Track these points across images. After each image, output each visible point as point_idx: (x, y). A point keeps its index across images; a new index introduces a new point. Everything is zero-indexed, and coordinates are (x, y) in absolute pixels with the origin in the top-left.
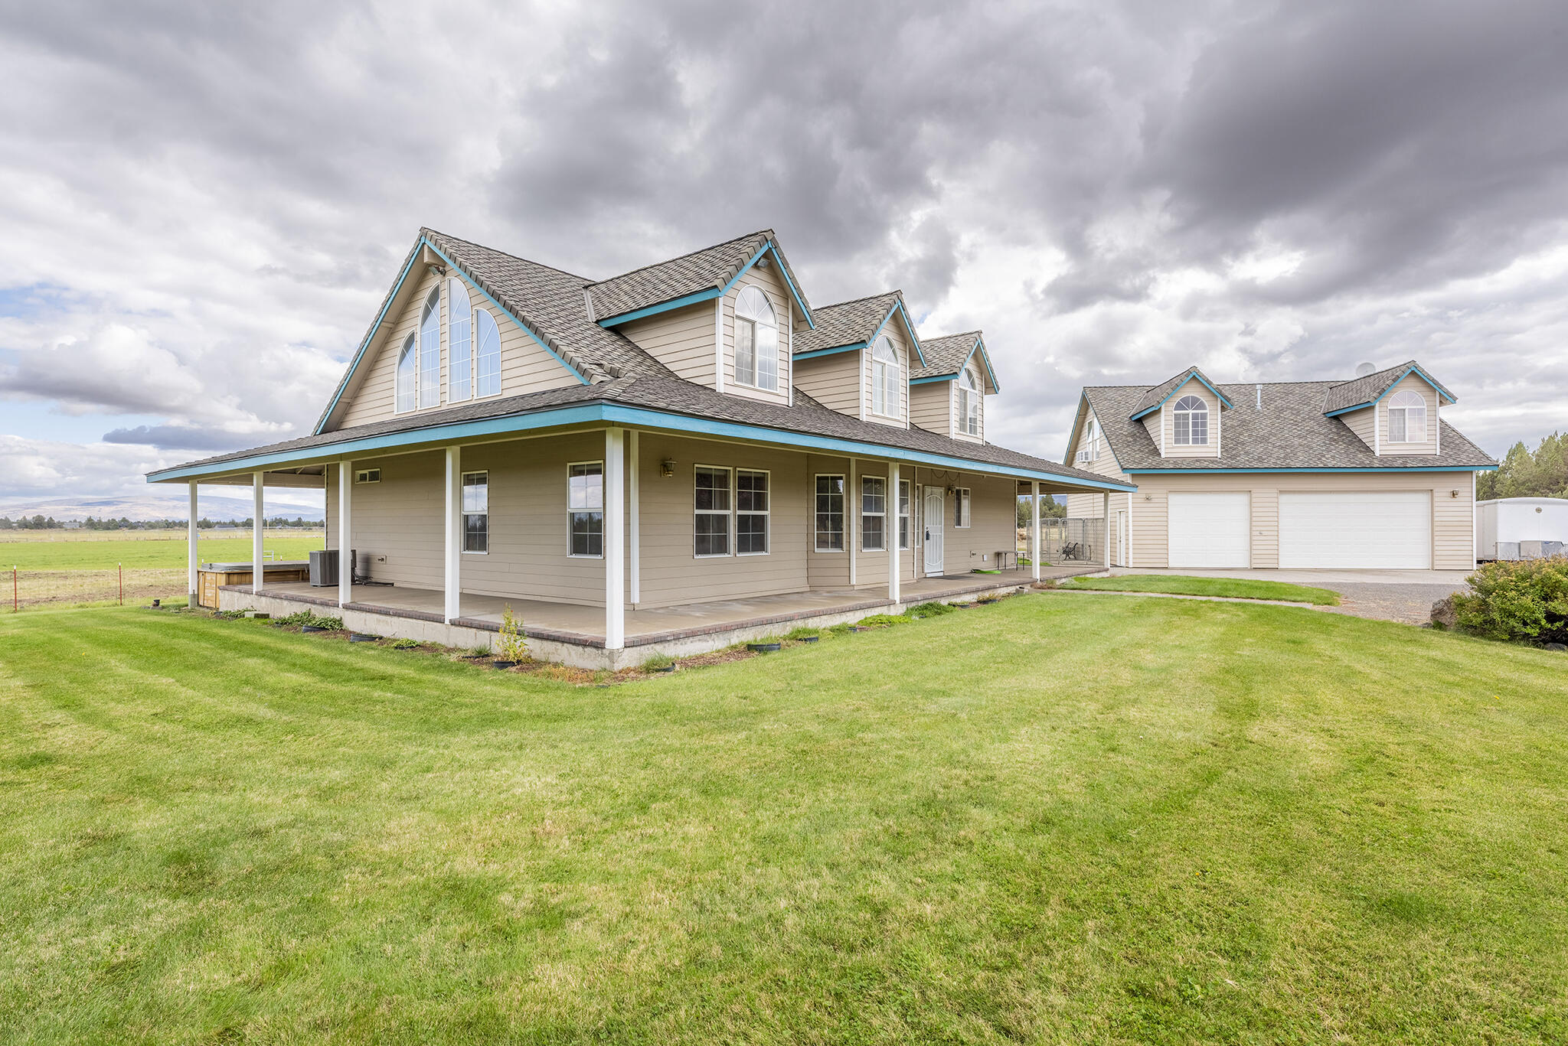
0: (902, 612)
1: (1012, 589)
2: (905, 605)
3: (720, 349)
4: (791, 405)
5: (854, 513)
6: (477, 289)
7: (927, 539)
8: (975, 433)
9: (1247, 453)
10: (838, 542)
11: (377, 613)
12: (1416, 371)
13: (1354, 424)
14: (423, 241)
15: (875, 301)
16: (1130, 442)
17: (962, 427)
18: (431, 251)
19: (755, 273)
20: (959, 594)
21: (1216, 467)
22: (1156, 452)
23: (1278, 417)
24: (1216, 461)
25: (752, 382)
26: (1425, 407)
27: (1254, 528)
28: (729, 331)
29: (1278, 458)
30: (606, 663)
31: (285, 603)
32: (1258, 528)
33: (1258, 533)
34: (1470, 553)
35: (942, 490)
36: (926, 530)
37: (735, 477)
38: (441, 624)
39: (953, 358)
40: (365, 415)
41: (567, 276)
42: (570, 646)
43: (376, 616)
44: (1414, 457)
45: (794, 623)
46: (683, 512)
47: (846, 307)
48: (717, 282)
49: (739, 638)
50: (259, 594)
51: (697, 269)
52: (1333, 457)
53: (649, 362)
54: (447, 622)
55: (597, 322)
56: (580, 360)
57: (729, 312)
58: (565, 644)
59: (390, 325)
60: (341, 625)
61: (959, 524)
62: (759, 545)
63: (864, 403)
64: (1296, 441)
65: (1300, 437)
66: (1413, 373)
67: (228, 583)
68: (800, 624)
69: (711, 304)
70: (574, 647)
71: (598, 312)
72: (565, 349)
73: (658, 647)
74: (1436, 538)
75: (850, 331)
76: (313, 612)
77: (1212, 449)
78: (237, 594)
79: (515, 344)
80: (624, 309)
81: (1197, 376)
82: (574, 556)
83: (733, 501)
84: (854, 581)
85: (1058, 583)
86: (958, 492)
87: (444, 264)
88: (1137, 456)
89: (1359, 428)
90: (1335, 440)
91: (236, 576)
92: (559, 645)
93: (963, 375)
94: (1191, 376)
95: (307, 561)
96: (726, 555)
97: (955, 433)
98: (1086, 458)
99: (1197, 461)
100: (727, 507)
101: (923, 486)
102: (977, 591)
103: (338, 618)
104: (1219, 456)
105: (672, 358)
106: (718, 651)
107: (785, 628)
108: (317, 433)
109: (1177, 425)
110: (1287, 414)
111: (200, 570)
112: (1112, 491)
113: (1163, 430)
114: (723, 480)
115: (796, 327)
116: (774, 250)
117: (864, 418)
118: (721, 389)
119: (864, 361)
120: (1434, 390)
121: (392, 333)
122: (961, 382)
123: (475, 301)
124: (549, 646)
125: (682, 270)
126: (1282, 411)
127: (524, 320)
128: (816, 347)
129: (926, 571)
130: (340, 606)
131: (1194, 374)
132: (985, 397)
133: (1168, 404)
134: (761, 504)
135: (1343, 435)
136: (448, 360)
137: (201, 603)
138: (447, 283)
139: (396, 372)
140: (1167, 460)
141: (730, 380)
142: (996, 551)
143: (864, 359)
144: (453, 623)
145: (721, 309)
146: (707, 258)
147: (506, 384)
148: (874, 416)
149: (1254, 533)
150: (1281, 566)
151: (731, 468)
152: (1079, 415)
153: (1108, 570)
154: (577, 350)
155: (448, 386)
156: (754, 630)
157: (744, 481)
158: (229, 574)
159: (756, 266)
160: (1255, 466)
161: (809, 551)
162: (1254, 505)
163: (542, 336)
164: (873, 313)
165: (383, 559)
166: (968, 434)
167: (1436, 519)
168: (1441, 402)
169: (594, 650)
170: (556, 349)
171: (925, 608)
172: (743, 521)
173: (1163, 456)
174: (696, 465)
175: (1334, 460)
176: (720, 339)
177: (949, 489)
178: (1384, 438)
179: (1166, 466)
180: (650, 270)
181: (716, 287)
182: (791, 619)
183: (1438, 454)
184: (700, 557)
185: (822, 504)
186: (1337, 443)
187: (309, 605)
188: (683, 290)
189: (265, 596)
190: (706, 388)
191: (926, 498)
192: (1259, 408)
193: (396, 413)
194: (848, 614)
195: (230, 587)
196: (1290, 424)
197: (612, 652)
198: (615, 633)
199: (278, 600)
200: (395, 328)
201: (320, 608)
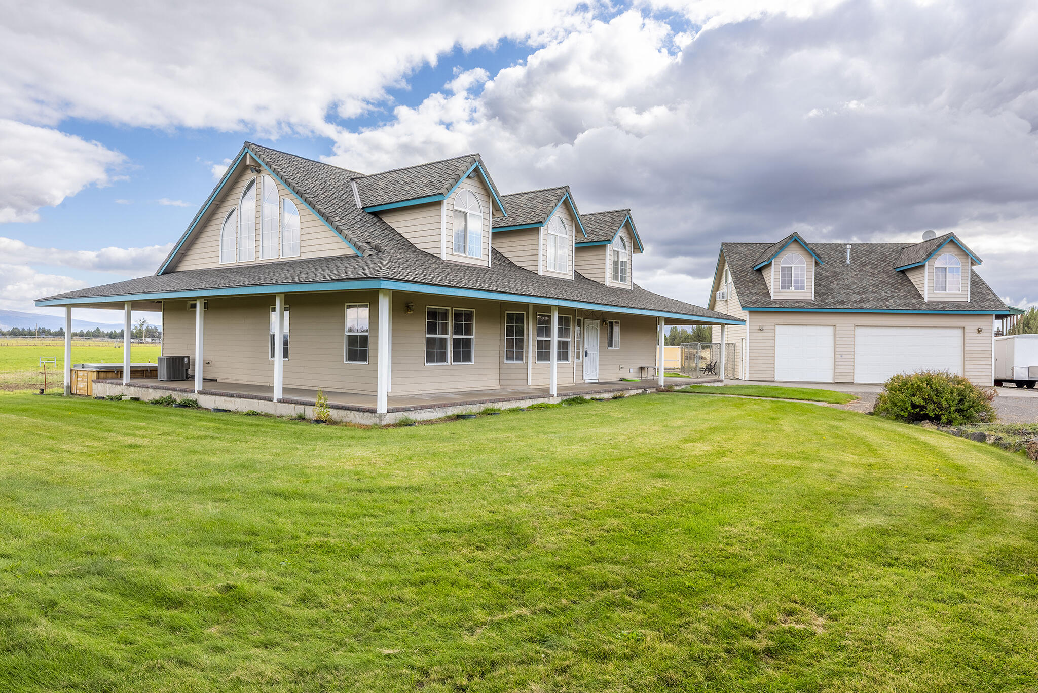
0: (558, 402)
1: (640, 391)
2: (560, 398)
3: (444, 231)
4: (490, 266)
5: (531, 338)
6: (283, 186)
7: (586, 356)
8: (625, 281)
9: (833, 297)
10: (520, 357)
11: (224, 396)
12: (954, 240)
13: (913, 277)
14: (246, 151)
15: (551, 192)
16: (750, 286)
17: (615, 278)
18: (252, 157)
19: (468, 181)
20: (600, 392)
21: (810, 307)
22: (768, 295)
23: (861, 270)
24: (810, 303)
25: (465, 252)
26: (960, 266)
27: (837, 353)
28: (450, 226)
29: (855, 302)
30: (377, 421)
31: (151, 391)
32: (839, 353)
33: (839, 356)
34: (990, 374)
35: (598, 322)
36: (585, 350)
37: (452, 313)
38: (270, 402)
39: (609, 228)
40: (195, 262)
41: (339, 171)
42: (355, 412)
43: (223, 398)
44: (951, 303)
45: (486, 405)
46: (419, 335)
47: (532, 195)
48: (442, 191)
49: (452, 411)
50: (128, 385)
51: (429, 177)
52: (895, 302)
53: (397, 237)
54: (275, 400)
55: (363, 208)
56: (356, 240)
57: (450, 207)
58: (352, 412)
59: (217, 203)
60: (197, 404)
61: (611, 345)
62: (467, 357)
63: (541, 263)
64: (871, 289)
65: (874, 286)
66: (952, 241)
67: (98, 378)
68: (489, 406)
69: (439, 203)
70: (358, 413)
71: (363, 201)
72: (346, 232)
73: (406, 414)
74: (966, 363)
75: (532, 214)
76: (173, 396)
77: (808, 293)
78: (110, 385)
79: (311, 224)
80: (381, 201)
81: (798, 240)
82: (349, 362)
83: (450, 328)
84: (530, 383)
85: (677, 388)
86: (611, 323)
87: (260, 166)
88: (754, 298)
89: (917, 280)
90: (899, 289)
91: (103, 373)
92: (349, 412)
93: (616, 240)
94: (793, 239)
95: (155, 363)
96: (445, 364)
97: (609, 282)
98: (723, 297)
99: (796, 302)
100: (446, 333)
101: (584, 319)
102: (613, 391)
103: (194, 400)
104: (813, 299)
105: (412, 235)
106: (440, 419)
107: (480, 407)
108: (160, 274)
109: (783, 275)
110: (868, 267)
111: (73, 368)
112: (726, 324)
113: (772, 278)
114: (445, 315)
115: (495, 214)
116: (480, 167)
117: (541, 273)
118: (444, 257)
119: (542, 234)
120: (967, 255)
121: (218, 208)
122: (616, 245)
123: (282, 193)
124: (342, 413)
125: (420, 176)
126: (864, 266)
127: (319, 212)
128: (510, 224)
129: (584, 379)
130: (196, 392)
131: (796, 238)
132: (633, 255)
133: (777, 259)
134: (468, 331)
135: (905, 285)
136: (261, 230)
137: (74, 392)
138: (261, 178)
139: (221, 234)
140: (775, 301)
141: (450, 251)
142: (640, 365)
143: (542, 233)
144: (279, 401)
145: (445, 206)
146: (437, 169)
147: (304, 250)
148: (548, 271)
149: (837, 356)
150: (855, 382)
151: (449, 308)
152: (719, 263)
153: (722, 381)
154: (354, 233)
155: (261, 247)
156: (461, 407)
157: (457, 316)
158: (98, 372)
159: (468, 177)
160: (838, 307)
161: (501, 363)
162: (837, 336)
163: (331, 223)
164: (549, 201)
165: (209, 363)
166: (620, 282)
167: (966, 349)
168: (971, 263)
169: (370, 414)
170: (340, 232)
171: (573, 400)
172: (457, 343)
173: (772, 298)
174: (427, 306)
175: (895, 304)
176: (444, 225)
177: (604, 321)
178: (932, 289)
179: (773, 305)
180: (398, 172)
181: (442, 193)
182: (484, 402)
183: (969, 301)
184: (429, 364)
185: (510, 332)
186: (899, 291)
187: (170, 392)
188: (421, 193)
189: (134, 386)
190: (434, 256)
191: (586, 327)
192: (848, 262)
193: (220, 263)
194: (521, 401)
195: (99, 380)
196: (869, 276)
197: (380, 415)
198: (382, 406)
199: (144, 389)
200: (221, 205)
201: (180, 393)
